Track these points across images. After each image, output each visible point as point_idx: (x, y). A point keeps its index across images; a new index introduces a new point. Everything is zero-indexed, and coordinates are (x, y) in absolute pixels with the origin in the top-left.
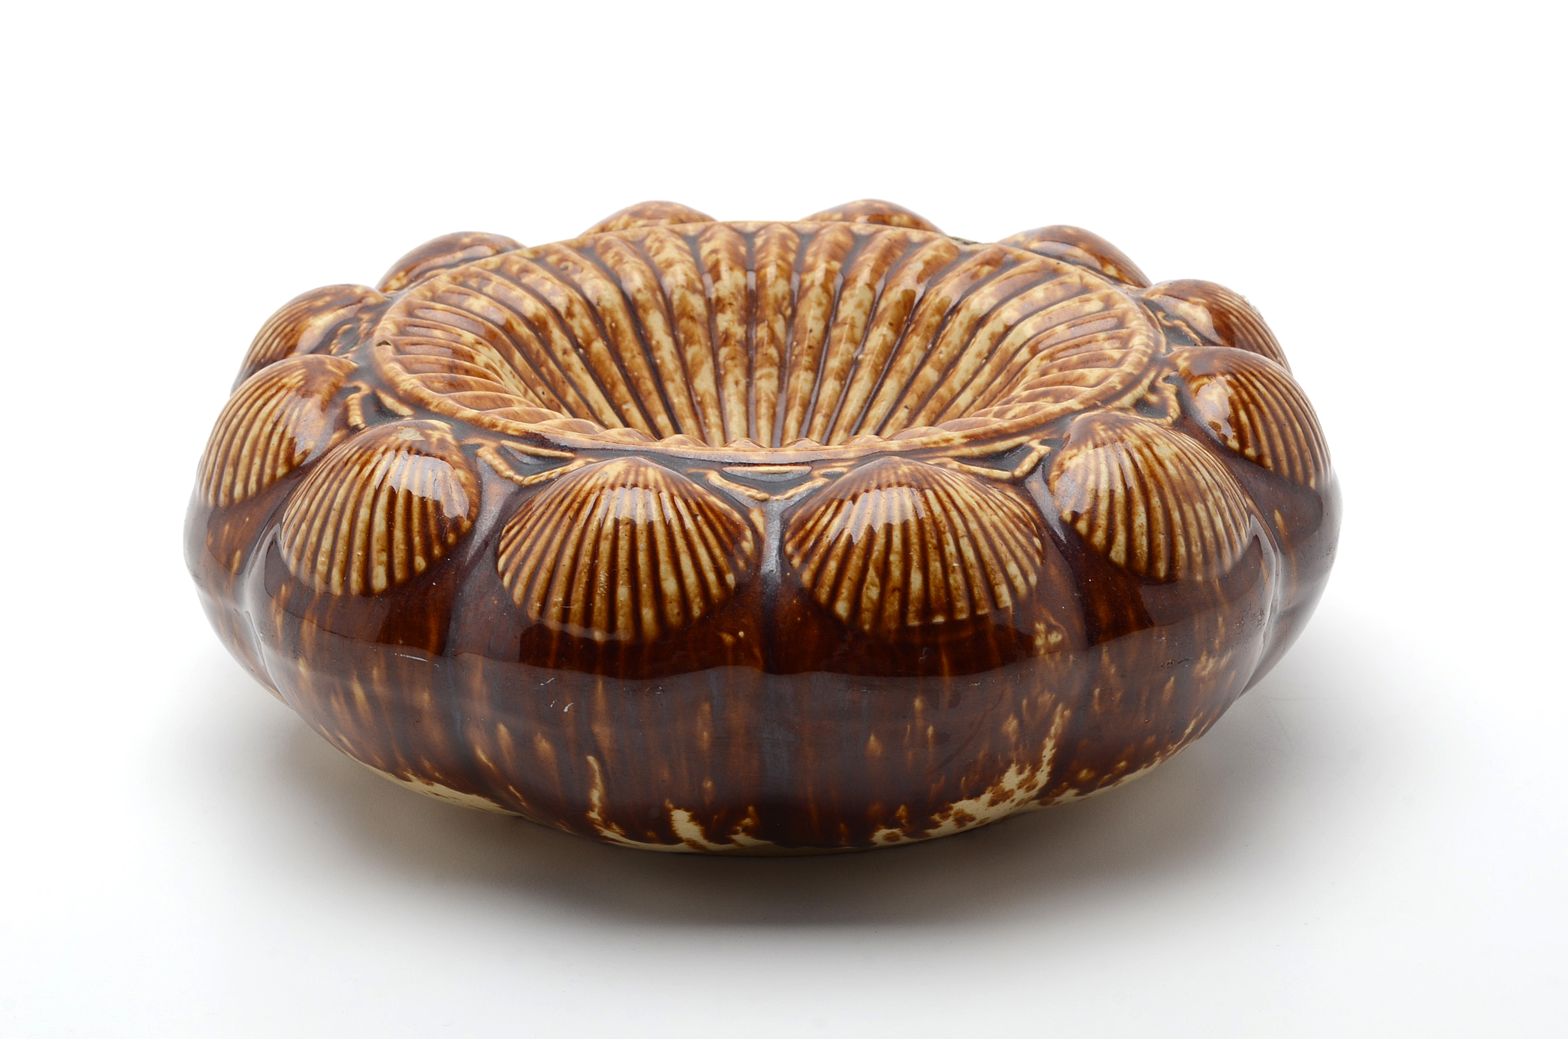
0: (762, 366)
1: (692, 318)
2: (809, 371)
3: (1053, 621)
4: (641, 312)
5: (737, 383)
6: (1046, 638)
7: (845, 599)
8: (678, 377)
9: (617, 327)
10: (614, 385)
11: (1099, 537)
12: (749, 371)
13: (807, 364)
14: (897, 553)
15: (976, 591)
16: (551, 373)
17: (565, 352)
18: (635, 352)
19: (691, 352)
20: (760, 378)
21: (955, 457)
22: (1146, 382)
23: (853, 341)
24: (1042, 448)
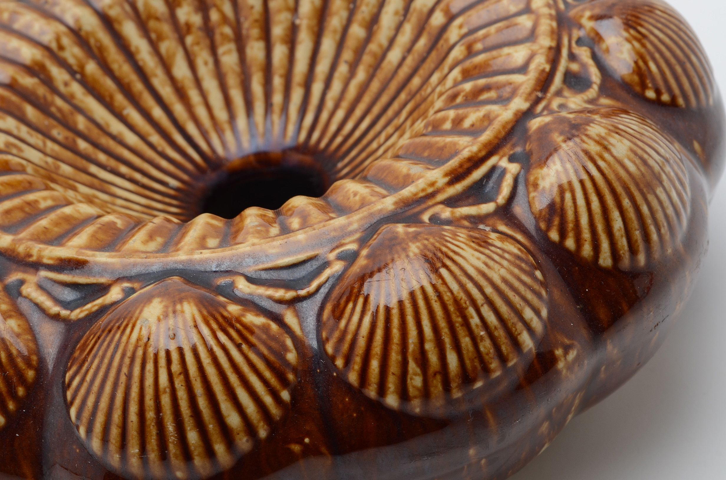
0: (222, 44)
1: (157, 19)
2: (260, 41)
3: (567, 341)
5: (206, 63)
6: (566, 359)
7: (393, 392)
10: (112, 97)
11: (587, 250)
12: (213, 50)
13: (256, 36)
14: (430, 341)
15: (504, 348)
16: (60, 110)
17: (66, 84)
19: (164, 47)
20: (224, 53)
21: (443, 202)
22: (565, 52)
23: (288, 9)
24: (513, 168)
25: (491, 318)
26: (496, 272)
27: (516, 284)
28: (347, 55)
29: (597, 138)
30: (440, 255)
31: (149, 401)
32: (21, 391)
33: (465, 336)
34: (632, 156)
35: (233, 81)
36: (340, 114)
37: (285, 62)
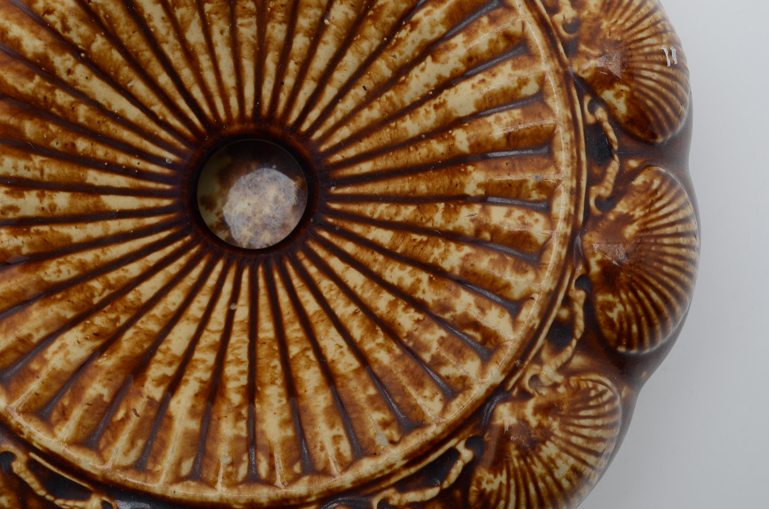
0: (242, 16)
2: (283, 24)
5: (222, 32)
8: (172, 38)
9: (111, 17)
10: (117, 71)
12: (232, 20)
13: (280, 19)
16: (60, 108)
18: (131, 33)
19: (179, 13)
20: (242, 25)
21: (395, 485)
22: (561, 296)
23: (319, 6)
24: (467, 455)
28: (368, 83)
29: (546, 460)
35: (246, 52)
37: (305, 51)
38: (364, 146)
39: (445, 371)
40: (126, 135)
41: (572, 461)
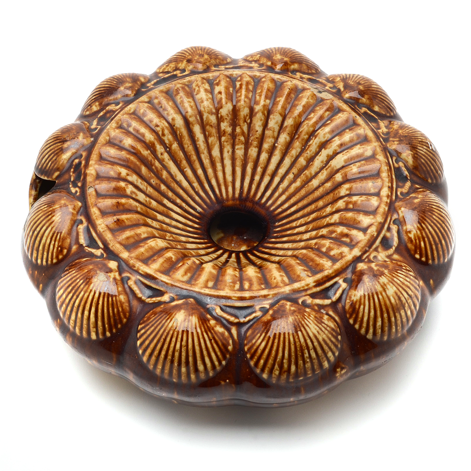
0: (238, 144)
1: (211, 126)
2: (256, 148)
3: (343, 366)
4: (191, 126)
5: (228, 152)
6: (340, 373)
7: (266, 374)
8: (206, 152)
9: (182, 135)
10: (181, 161)
11: (363, 331)
12: (233, 146)
13: (255, 145)
14: (286, 359)
15: (315, 367)
16: (156, 168)
17: (162, 154)
18: (189, 145)
19: (211, 140)
20: (237, 149)
21: (310, 295)
22: (386, 226)
23: (273, 137)
24: (344, 285)
25: (313, 355)
26: (321, 336)
27: (328, 342)
28: (295, 170)
29: (382, 284)
30: (300, 325)
31: (170, 352)
32: (119, 326)
33: (301, 360)
34: (395, 295)
35: (238, 163)
36: (284, 197)
37: (265, 161)
38: (292, 201)
39: (332, 253)
40: (181, 192)
41: (395, 288)
